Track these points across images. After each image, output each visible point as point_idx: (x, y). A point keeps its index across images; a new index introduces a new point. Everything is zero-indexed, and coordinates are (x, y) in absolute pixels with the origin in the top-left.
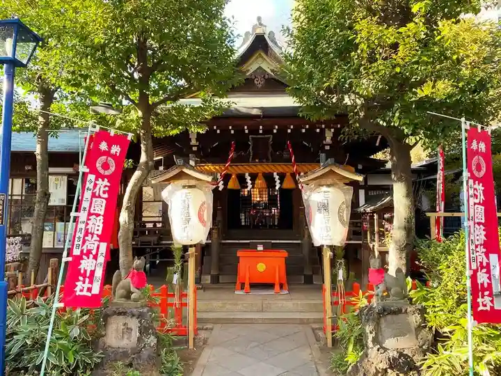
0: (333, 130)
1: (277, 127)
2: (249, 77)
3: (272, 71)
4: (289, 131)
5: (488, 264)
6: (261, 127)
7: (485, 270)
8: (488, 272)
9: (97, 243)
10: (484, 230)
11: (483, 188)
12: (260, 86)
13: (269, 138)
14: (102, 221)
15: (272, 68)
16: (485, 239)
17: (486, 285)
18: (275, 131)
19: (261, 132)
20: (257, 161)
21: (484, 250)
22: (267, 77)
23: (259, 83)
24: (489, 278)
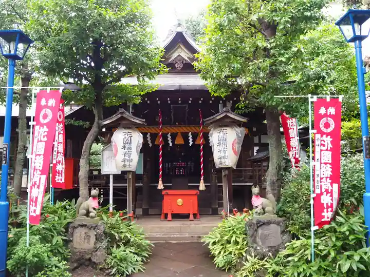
0: (231, 102)
1: (191, 99)
2: (172, 62)
3: (188, 58)
4: (200, 102)
5: (332, 190)
6: (180, 99)
7: (329, 194)
8: (332, 196)
9: (39, 176)
10: (330, 168)
11: (331, 139)
12: (179, 69)
13: (186, 107)
14: (43, 159)
15: (189, 56)
16: (331, 174)
17: (329, 205)
18: (190, 102)
19: (180, 102)
20: (177, 123)
21: (330, 181)
22: (184, 62)
23: (179, 66)
24: (332, 200)
